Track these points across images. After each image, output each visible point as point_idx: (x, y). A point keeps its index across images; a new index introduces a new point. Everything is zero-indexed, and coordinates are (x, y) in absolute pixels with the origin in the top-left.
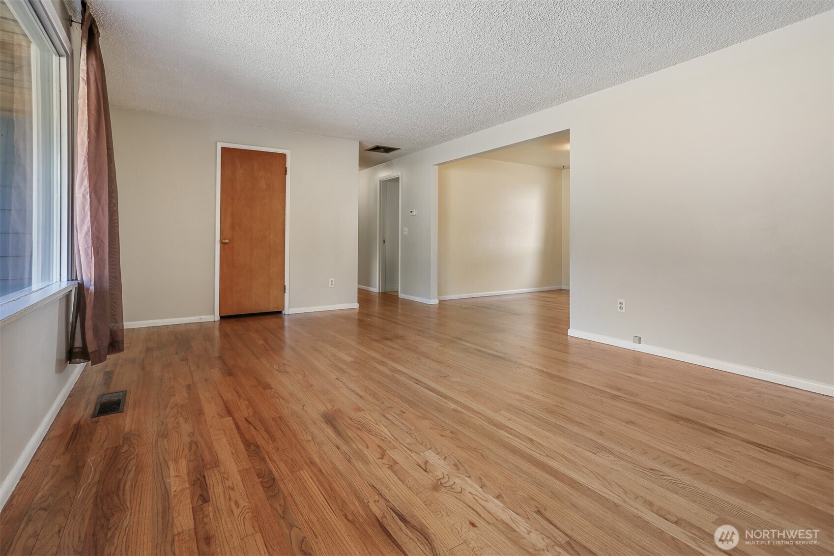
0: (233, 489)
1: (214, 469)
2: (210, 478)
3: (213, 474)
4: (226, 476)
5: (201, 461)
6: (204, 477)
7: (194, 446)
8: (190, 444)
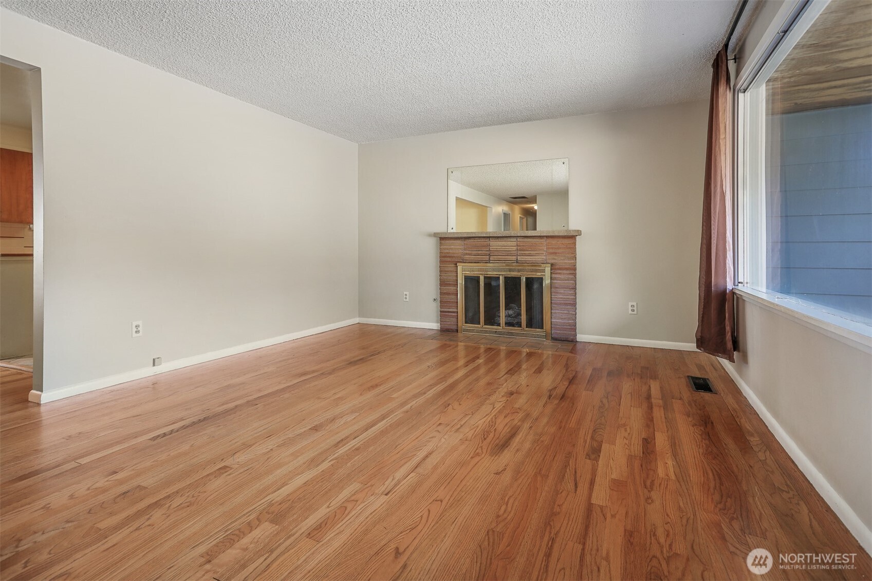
0: (625, 437)
1: (633, 455)
2: (639, 449)
3: (636, 452)
4: (627, 446)
5: (644, 466)
6: (643, 453)
7: (648, 483)
8: (652, 489)
